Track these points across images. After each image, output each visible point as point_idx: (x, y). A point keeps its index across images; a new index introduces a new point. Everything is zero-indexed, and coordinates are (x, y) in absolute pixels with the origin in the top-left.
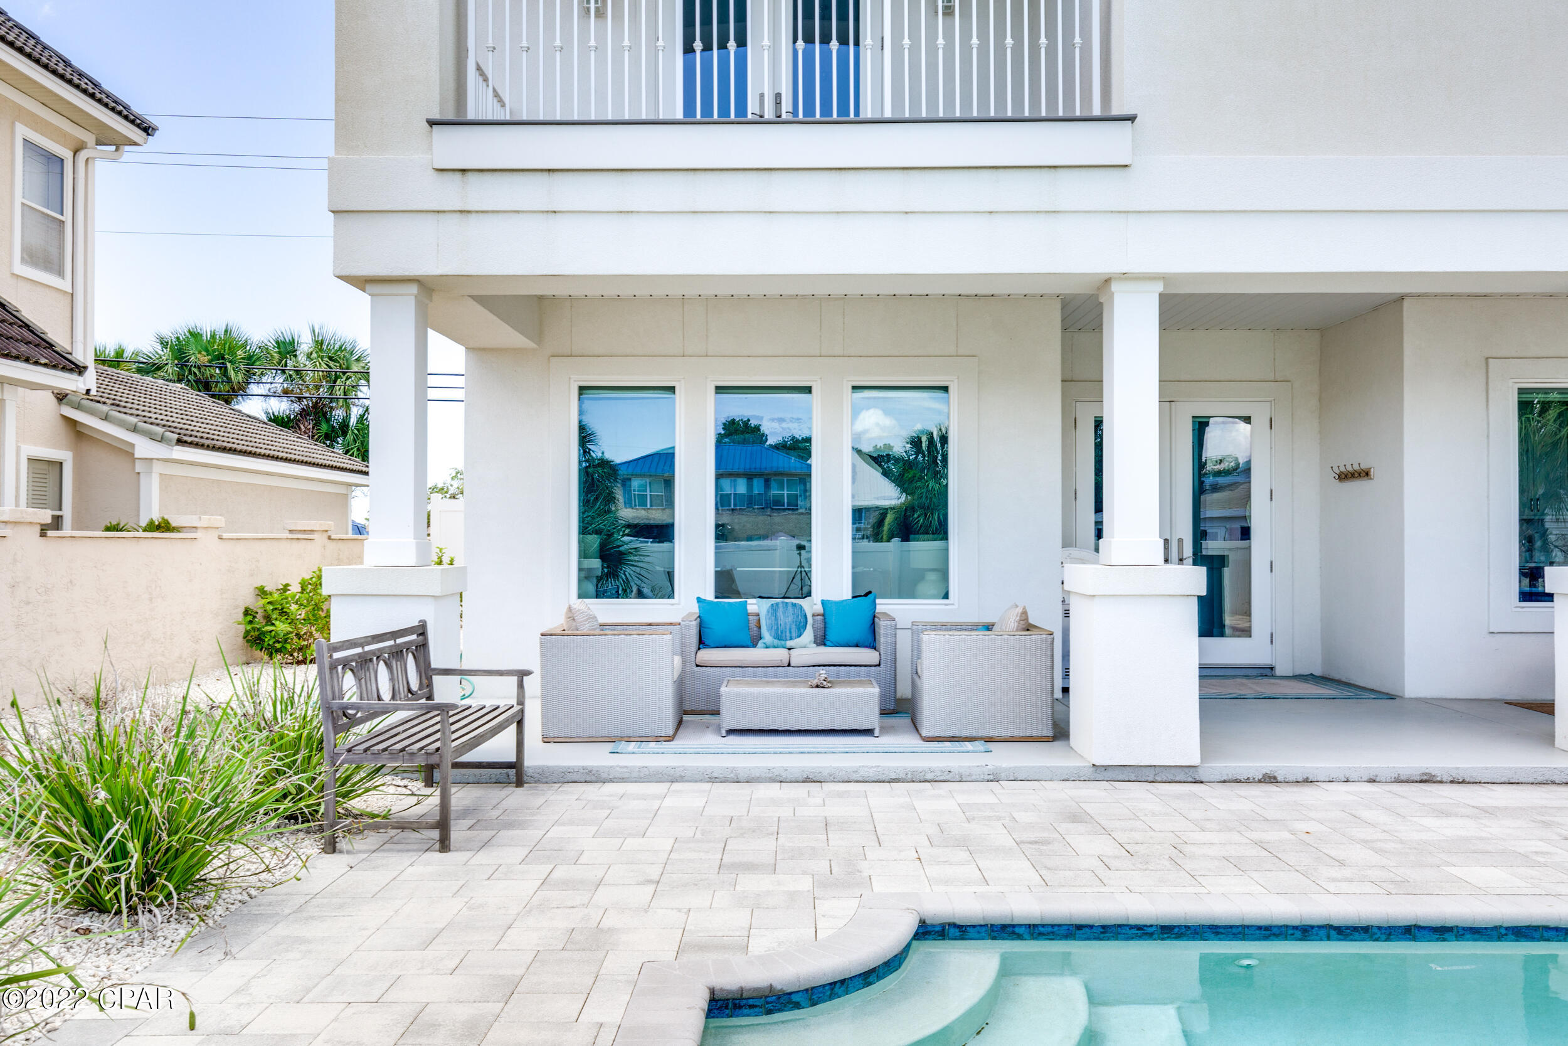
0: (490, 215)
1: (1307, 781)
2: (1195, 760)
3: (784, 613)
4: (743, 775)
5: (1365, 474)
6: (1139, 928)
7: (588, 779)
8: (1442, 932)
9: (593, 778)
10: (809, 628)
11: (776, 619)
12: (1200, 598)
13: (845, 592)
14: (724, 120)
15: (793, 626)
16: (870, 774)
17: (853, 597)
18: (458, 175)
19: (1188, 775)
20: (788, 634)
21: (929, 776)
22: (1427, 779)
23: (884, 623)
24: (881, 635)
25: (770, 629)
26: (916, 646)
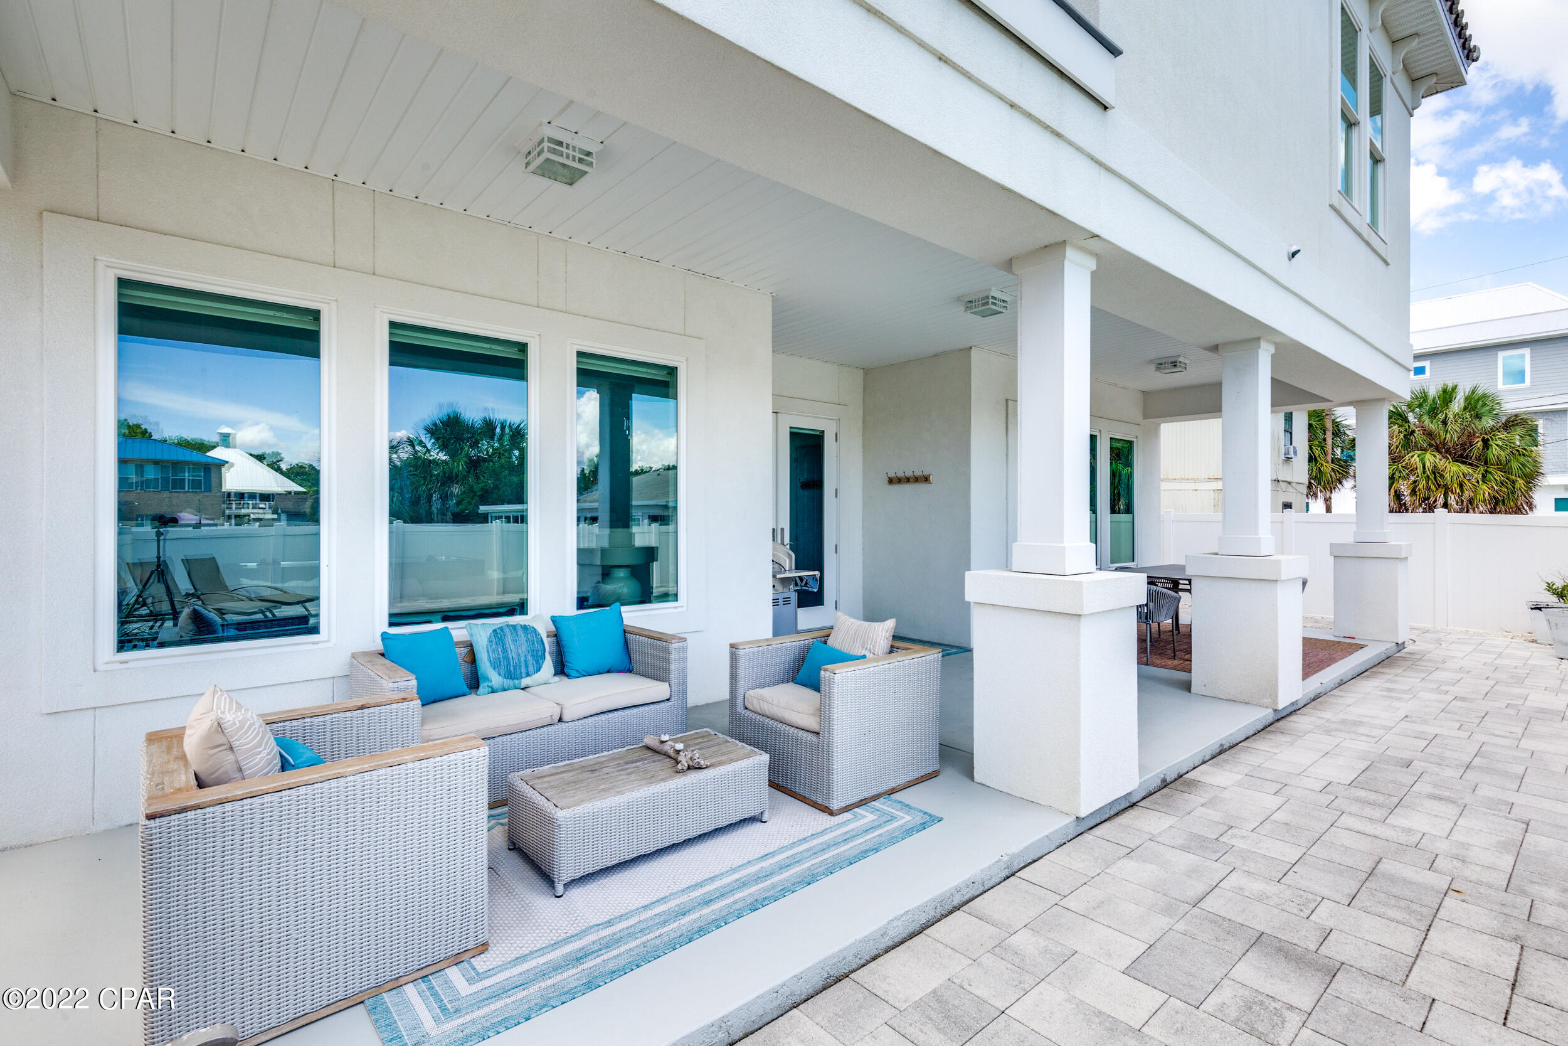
2: (1136, 784)
3: (515, 641)
5: (926, 479)
10: (546, 655)
11: (504, 651)
13: (570, 603)
15: (529, 657)
19: (1127, 800)
20: (523, 670)
23: (674, 646)
24: (667, 661)
25: (496, 665)
26: (742, 673)
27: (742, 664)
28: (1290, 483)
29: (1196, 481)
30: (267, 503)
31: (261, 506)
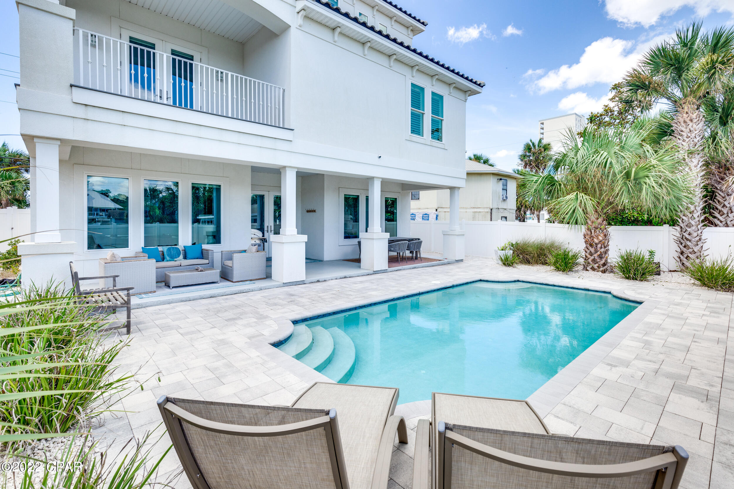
0: (98, 123)
1: (325, 281)
2: (304, 279)
3: (173, 251)
4: (191, 299)
5: (315, 211)
6: (329, 314)
7: (138, 307)
8: (375, 304)
9: (140, 307)
10: (181, 254)
11: (170, 252)
12: (306, 242)
13: (190, 243)
14: (186, 107)
15: (177, 254)
16: (229, 293)
17: (192, 244)
18: (84, 106)
19: (303, 283)
20: (174, 257)
21: (244, 291)
22: (345, 277)
23: (210, 252)
24: (208, 255)
25: (168, 255)
26: (223, 257)
27: (223, 255)
28: (505, 209)
29: (466, 208)
30: (104, 213)
31: (101, 214)
